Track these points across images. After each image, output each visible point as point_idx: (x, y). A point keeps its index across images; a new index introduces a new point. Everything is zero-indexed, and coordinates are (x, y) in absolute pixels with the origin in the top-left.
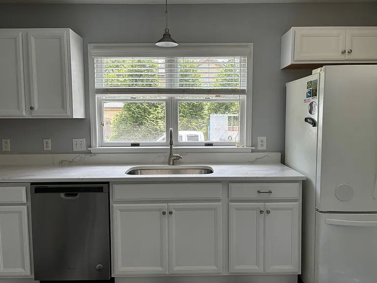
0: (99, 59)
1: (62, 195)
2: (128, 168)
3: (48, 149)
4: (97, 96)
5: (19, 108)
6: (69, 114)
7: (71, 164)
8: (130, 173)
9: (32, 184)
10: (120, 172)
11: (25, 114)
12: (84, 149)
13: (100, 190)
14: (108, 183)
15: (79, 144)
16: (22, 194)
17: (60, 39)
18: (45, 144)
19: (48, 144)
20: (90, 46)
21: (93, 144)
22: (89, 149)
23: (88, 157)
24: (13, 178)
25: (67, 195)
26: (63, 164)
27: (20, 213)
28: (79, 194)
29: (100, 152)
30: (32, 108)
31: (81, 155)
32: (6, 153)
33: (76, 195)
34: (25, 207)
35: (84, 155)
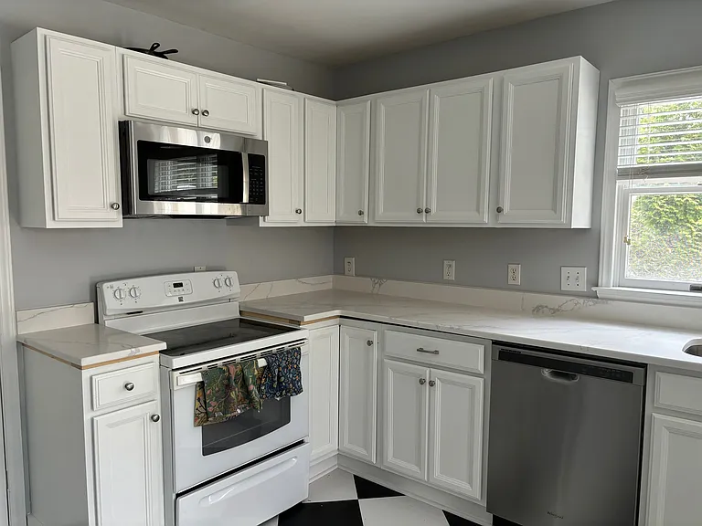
0: (630, 108)
1: (546, 373)
2: (688, 339)
3: (513, 282)
4: (620, 183)
5: (478, 210)
6: (564, 220)
7: (556, 314)
8: (691, 351)
9: (495, 343)
10: (668, 346)
11: (486, 220)
12: (583, 288)
13: (627, 377)
14: (644, 366)
15: (574, 278)
16: (477, 358)
17: (560, 79)
18: (510, 274)
19: (516, 274)
20: (613, 84)
21: (603, 279)
22: (594, 289)
23: (590, 306)
24: (465, 328)
25: (555, 374)
26: (539, 312)
27: (472, 389)
28: (579, 376)
29: (617, 297)
30: (499, 210)
31: (577, 299)
32: (449, 283)
33: (573, 378)
34: (481, 380)
35: (581, 301)
